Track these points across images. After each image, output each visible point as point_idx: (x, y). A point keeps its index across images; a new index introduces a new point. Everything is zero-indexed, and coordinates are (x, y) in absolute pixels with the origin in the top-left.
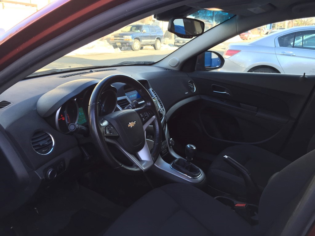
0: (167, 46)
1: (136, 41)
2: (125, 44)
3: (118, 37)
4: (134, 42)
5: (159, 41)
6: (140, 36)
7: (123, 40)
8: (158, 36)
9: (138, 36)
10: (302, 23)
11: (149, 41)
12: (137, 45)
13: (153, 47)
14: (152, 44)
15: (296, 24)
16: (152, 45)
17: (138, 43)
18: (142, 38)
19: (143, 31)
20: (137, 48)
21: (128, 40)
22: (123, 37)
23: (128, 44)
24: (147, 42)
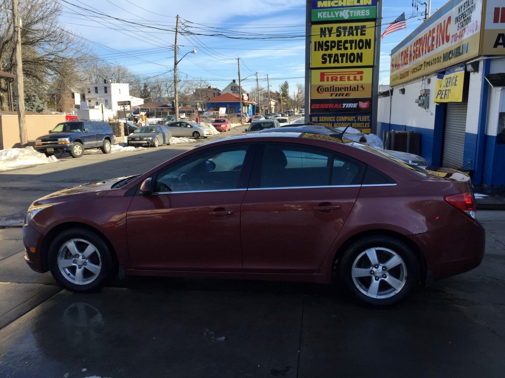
0: (118, 147)
1: (76, 144)
2: (61, 149)
3: (49, 140)
4: (74, 146)
5: (109, 142)
6: (81, 137)
7: (57, 143)
8: (106, 135)
9: (78, 137)
10: (293, 104)
11: (94, 142)
12: (77, 149)
13: (100, 151)
14: (99, 146)
15: (285, 105)
16: (98, 148)
17: (79, 147)
18: (85, 139)
19: (84, 130)
20: (78, 154)
21: (63, 143)
22: (57, 140)
23: (65, 149)
24: (91, 144)
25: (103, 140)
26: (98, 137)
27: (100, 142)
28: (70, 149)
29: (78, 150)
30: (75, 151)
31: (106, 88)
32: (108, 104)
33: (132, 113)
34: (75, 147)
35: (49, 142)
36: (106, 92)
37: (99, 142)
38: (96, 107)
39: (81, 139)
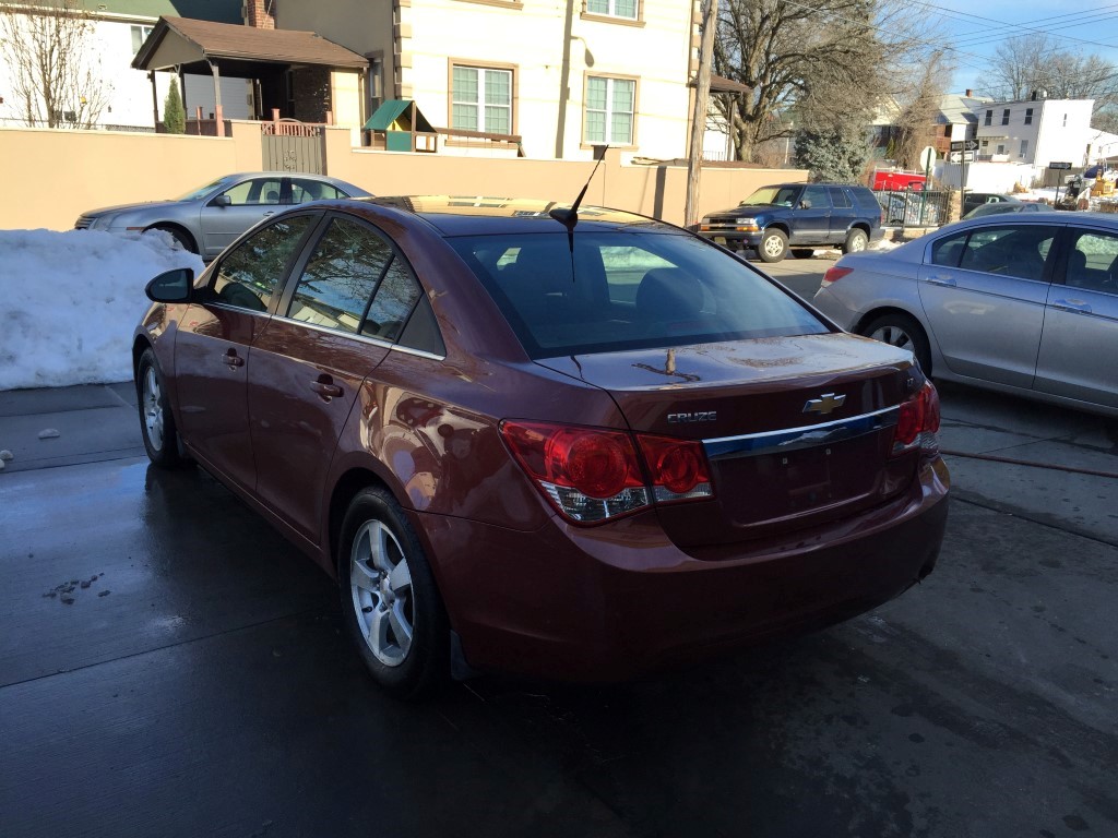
1: (774, 234)
2: (739, 240)
3: (721, 221)
4: (767, 237)
6: (788, 219)
7: (734, 228)
8: (858, 218)
9: (783, 218)
14: (836, 242)
17: (779, 239)
18: (797, 224)
19: (801, 204)
20: (774, 255)
21: (745, 229)
22: (734, 222)
23: (746, 242)
24: (811, 236)
25: (849, 228)
26: (835, 222)
27: (838, 233)
28: (755, 243)
29: (774, 246)
30: (767, 248)
31: (1030, 112)
32: (1026, 151)
33: (1082, 176)
34: (770, 239)
35: (721, 225)
36: (1028, 121)
37: (833, 232)
38: (996, 157)
39: (787, 223)
